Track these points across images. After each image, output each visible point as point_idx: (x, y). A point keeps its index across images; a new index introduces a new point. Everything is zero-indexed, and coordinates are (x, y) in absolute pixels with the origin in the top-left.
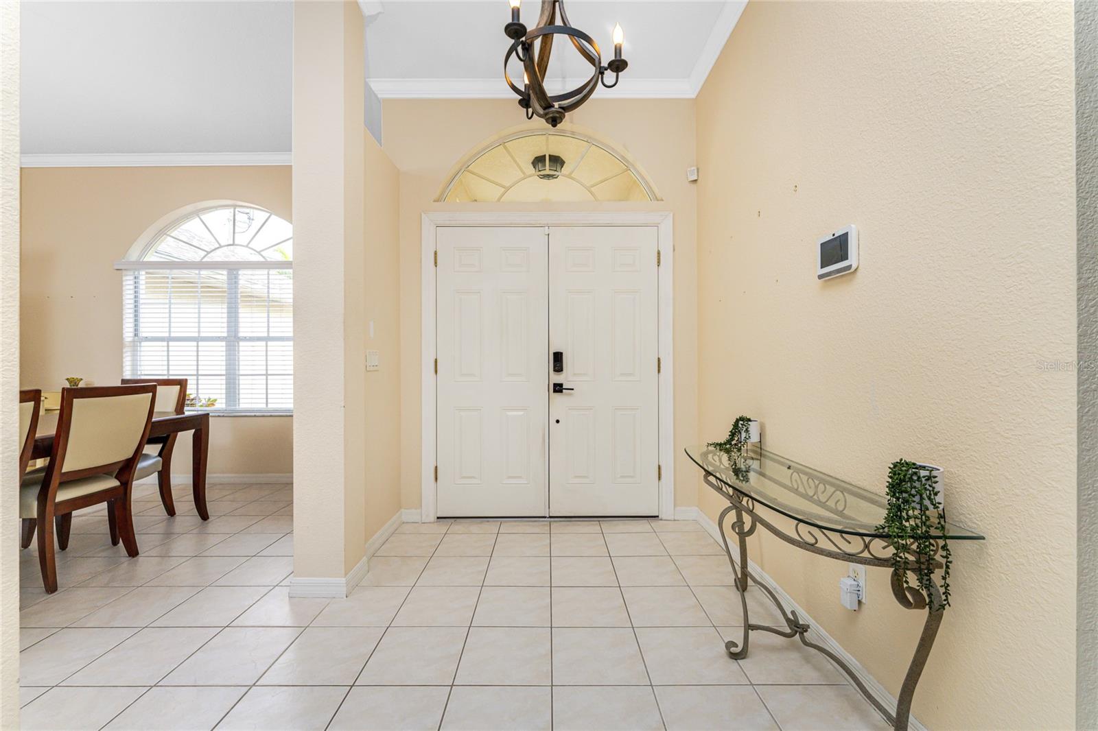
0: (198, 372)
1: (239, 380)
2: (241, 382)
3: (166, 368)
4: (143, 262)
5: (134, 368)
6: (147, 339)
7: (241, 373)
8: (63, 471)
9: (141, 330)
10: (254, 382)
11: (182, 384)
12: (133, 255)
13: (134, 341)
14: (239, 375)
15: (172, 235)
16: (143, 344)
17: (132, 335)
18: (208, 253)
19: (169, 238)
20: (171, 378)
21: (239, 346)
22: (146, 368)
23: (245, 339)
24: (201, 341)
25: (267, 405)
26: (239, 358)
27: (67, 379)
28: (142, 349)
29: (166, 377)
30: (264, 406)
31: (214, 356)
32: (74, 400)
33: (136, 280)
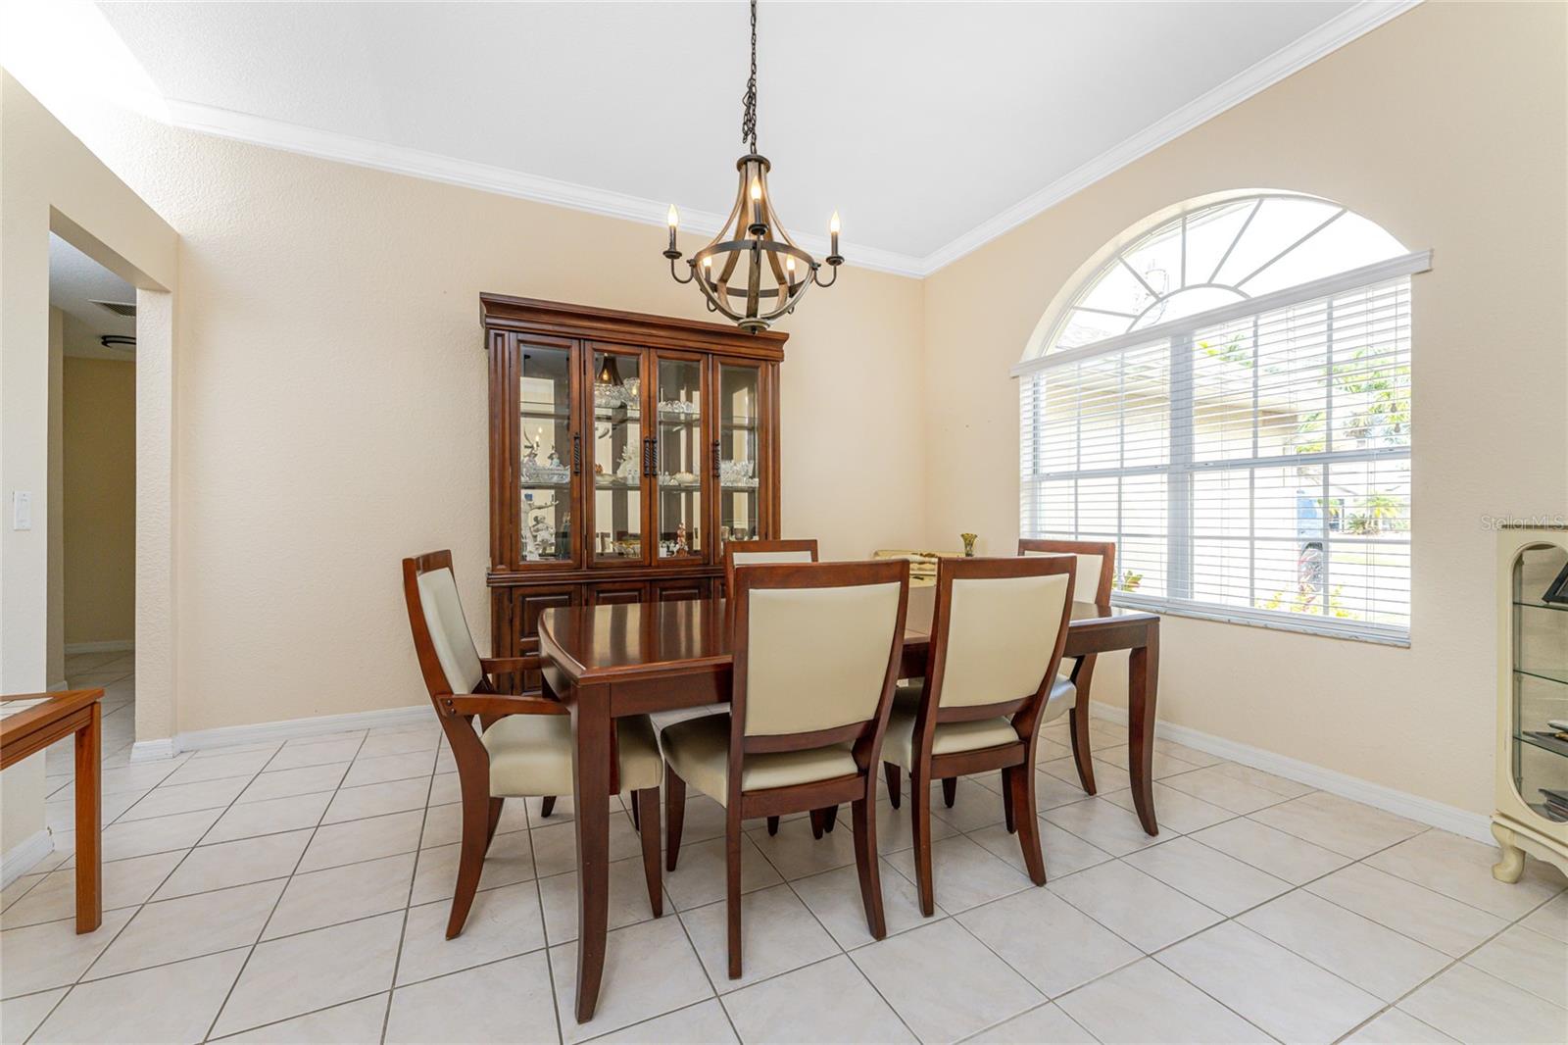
0: (1120, 530)
1: (1192, 546)
2: (1197, 551)
3: (1073, 521)
4: (1045, 357)
5: (1034, 525)
6: (1049, 477)
7: (1197, 533)
8: (941, 706)
9: (1043, 463)
10: (1225, 552)
11: (1106, 551)
12: (1032, 352)
13: (1033, 482)
14: (1193, 537)
15: (1082, 306)
16: (1044, 484)
17: (1030, 471)
18: (1137, 318)
19: (1078, 312)
20: (1082, 539)
21: (1192, 481)
22: (1047, 521)
23: (1207, 466)
24: (1126, 475)
25: (1252, 603)
26: (1192, 505)
27: (963, 536)
28: (1043, 492)
29: (1072, 538)
30: (1245, 603)
31: (1149, 502)
32: (954, 580)
33: (1036, 389)
